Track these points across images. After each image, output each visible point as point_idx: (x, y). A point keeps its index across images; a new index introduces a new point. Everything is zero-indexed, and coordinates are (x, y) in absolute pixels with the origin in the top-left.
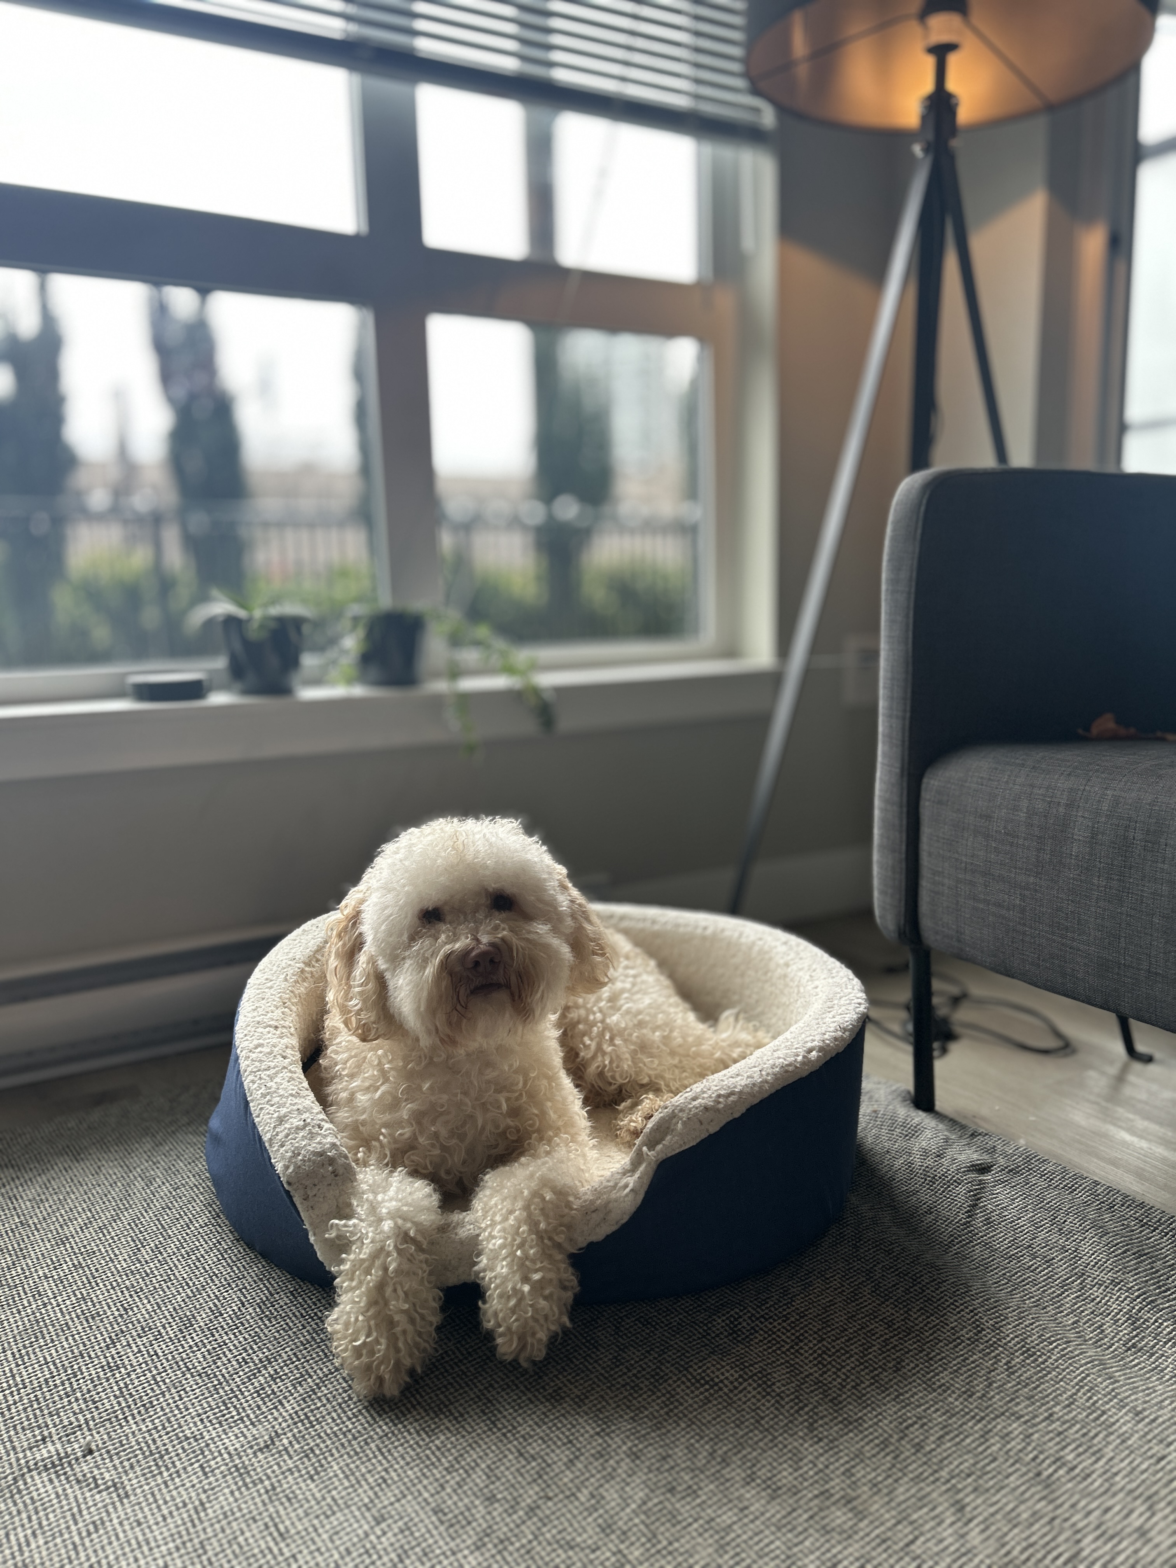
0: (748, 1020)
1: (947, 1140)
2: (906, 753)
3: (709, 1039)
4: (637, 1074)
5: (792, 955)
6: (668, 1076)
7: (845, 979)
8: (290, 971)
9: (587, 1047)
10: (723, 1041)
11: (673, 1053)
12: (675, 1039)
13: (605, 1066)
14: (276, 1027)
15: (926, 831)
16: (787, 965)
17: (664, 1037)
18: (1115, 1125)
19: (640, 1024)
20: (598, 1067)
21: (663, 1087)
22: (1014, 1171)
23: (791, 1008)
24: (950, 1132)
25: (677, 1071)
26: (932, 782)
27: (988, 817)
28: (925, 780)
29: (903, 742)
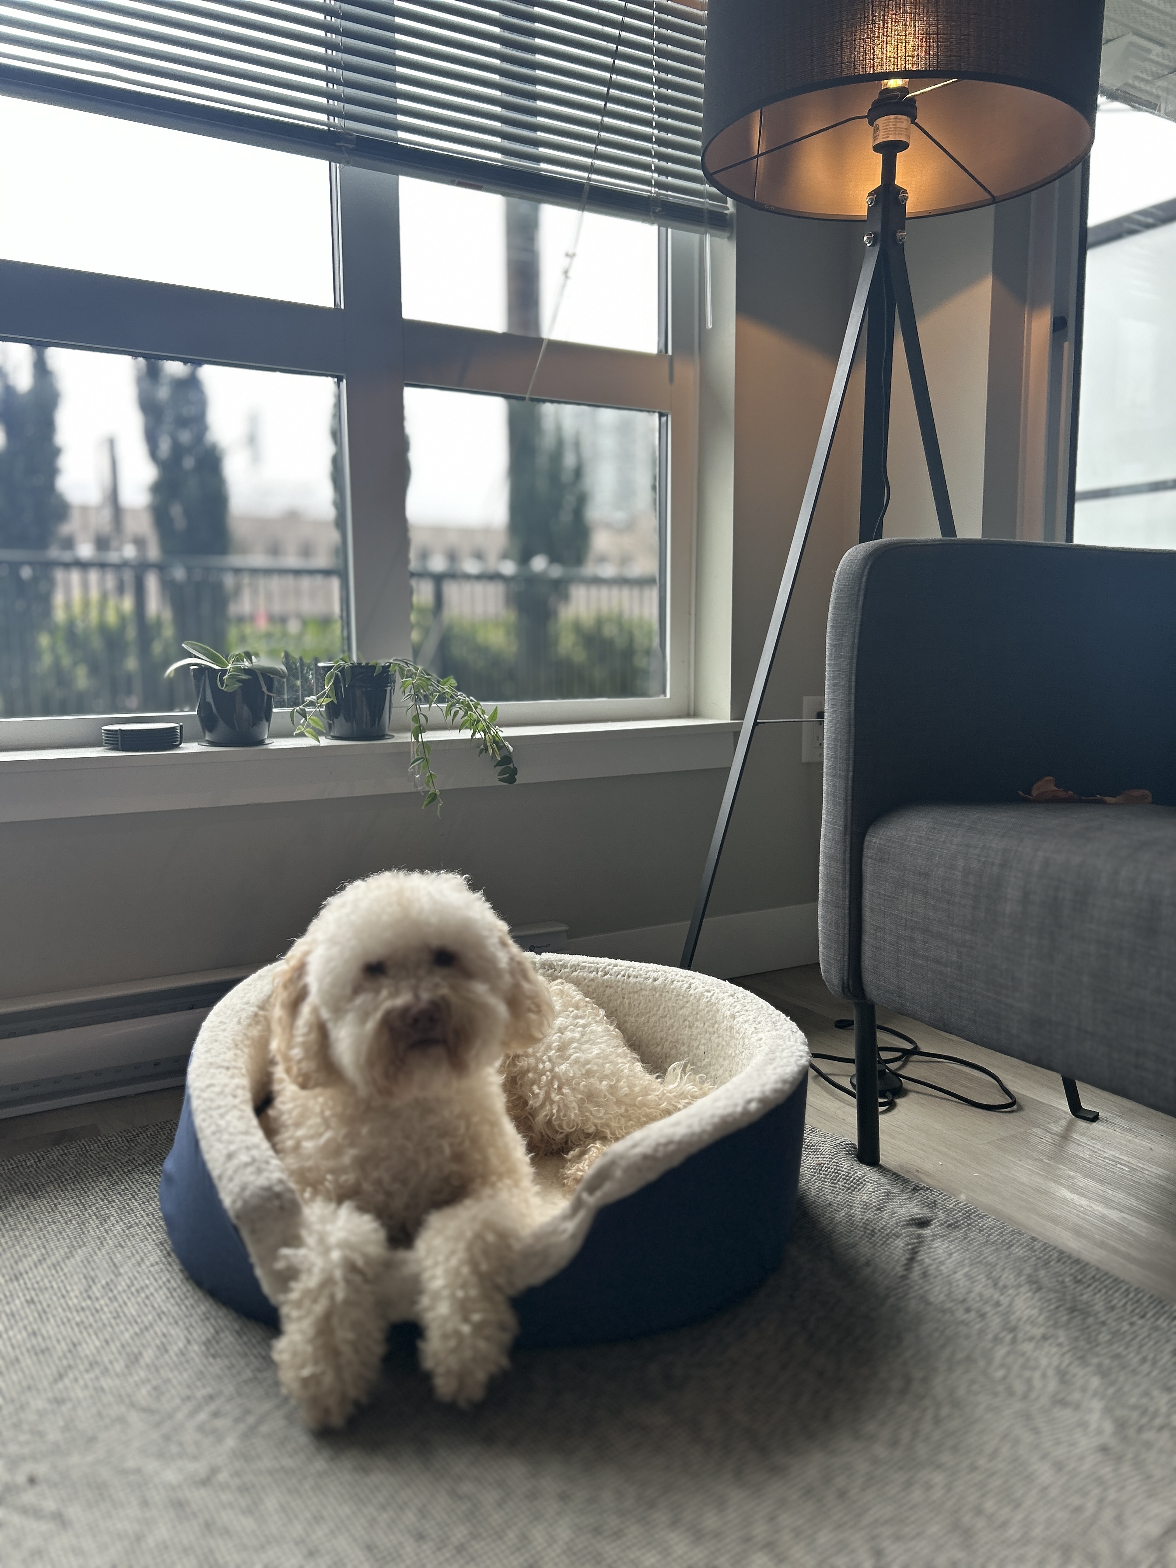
0: (695, 1072)
1: (888, 1193)
2: (849, 812)
3: (654, 1090)
4: (584, 1123)
5: (739, 1007)
6: (614, 1124)
7: (789, 1032)
8: (244, 1015)
9: (536, 1096)
10: (670, 1092)
11: (619, 1102)
12: (622, 1088)
13: (553, 1115)
14: (228, 1068)
15: (868, 888)
16: (733, 1017)
17: (611, 1086)
18: (1055, 1182)
19: (589, 1074)
20: (546, 1116)
21: (609, 1136)
22: (953, 1226)
23: (737, 1060)
24: (892, 1185)
25: (623, 1120)
26: (874, 840)
27: (927, 875)
28: (867, 838)
29: (846, 800)
